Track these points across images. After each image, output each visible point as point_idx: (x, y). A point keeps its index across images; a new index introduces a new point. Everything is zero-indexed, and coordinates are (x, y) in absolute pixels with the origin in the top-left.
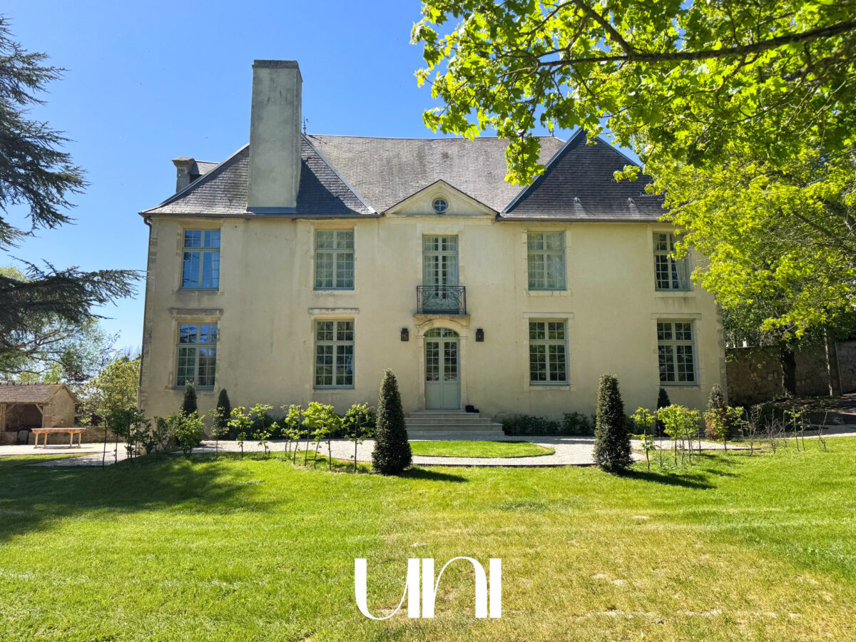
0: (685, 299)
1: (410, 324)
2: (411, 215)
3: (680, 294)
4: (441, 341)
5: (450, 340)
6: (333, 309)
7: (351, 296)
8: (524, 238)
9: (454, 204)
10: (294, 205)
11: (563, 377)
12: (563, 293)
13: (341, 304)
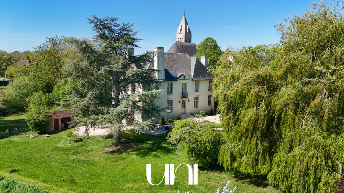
0: (211, 92)
1: (180, 99)
2: (181, 80)
3: (211, 91)
4: (183, 102)
5: (184, 102)
6: (170, 98)
7: (172, 96)
8: (195, 83)
9: (187, 77)
10: (164, 79)
11: (197, 106)
12: (198, 92)
13: (171, 97)
